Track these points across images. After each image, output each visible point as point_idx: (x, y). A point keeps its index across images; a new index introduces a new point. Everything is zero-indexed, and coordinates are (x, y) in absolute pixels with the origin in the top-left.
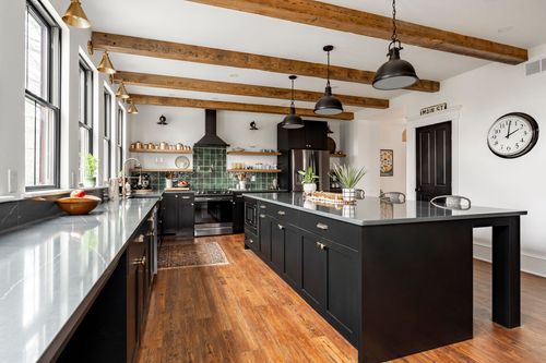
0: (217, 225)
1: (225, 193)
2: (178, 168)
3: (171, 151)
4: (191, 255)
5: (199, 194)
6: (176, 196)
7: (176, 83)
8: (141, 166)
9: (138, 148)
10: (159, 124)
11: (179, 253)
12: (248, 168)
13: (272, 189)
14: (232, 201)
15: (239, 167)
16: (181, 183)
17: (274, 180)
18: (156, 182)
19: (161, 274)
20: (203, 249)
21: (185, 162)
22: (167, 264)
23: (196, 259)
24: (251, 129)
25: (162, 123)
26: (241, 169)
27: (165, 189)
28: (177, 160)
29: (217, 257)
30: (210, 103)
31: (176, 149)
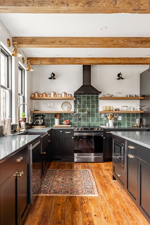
0: (93, 154)
1: (97, 130)
2: (63, 111)
3: (59, 98)
4: (68, 182)
5: (77, 130)
6: (61, 131)
7: (57, 42)
8: (38, 110)
9: (36, 96)
10: (50, 78)
11: (60, 179)
12: (116, 110)
13: (135, 127)
14: (103, 136)
15: (108, 109)
16: (65, 121)
17: (137, 120)
18: (48, 120)
19: (39, 201)
20: (78, 176)
21: (68, 106)
22: (47, 190)
23: (71, 187)
24: (118, 79)
25: (52, 78)
26: (110, 111)
27: (54, 126)
28: (62, 104)
29: (88, 186)
30: (86, 59)
31: (62, 96)
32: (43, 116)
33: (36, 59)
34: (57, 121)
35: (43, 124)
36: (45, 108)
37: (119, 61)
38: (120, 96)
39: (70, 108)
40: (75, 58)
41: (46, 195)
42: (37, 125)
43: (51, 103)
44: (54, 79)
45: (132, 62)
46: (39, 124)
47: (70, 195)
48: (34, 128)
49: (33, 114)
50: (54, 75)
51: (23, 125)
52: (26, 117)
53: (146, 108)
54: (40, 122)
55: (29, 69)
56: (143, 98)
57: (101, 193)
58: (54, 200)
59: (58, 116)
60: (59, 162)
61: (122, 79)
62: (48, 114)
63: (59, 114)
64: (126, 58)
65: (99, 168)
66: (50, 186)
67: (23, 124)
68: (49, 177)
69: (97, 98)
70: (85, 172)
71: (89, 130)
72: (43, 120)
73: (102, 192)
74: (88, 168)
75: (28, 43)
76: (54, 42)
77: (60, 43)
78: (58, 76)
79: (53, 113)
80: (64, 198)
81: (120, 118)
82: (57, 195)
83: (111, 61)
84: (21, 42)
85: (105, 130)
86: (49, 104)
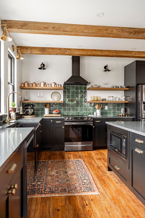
1: (87, 119)
2: (53, 100)
3: (49, 88)
4: (63, 176)
5: (68, 119)
6: (52, 121)
7: (51, 28)
8: (28, 99)
9: (26, 86)
10: (40, 68)
11: (53, 172)
12: (102, 100)
13: (121, 116)
14: (92, 125)
15: (96, 99)
16: (55, 111)
17: (122, 109)
18: (38, 110)
19: (34, 206)
20: (72, 168)
21: (58, 96)
22: (42, 188)
23: (67, 182)
24: (104, 71)
25: (42, 68)
26: (98, 101)
27: (44, 115)
28: (52, 94)
29: (85, 181)
30: (76, 50)
31: (52, 86)
32: (32, 105)
33: (27, 48)
34: (47, 110)
35: (33, 114)
36: (35, 97)
37: (107, 54)
38: (106, 86)
39: (59, 97)
40: (65, 49)
41: (41, 196)
42: (27, 115)
43: (41, 93)
44: (44, 69)
45: (120, 54)
46: (29, 113)
47: (68, 195)
48: (23, 117)
49: (23, 104)
50: (44, 65)
51: (13, 116)
52: (16, 107)
53: (130, 99)
54: (30, 111)
55: (20, 57)
56: (128, 89)
57: (101, 190)
58: (51, 203)
59: (48, 106)
60: (49, 152)
61: (109, 71)
62: (38, 104)
63: (48, 103)
64: (114, 51)
65: (90, 157)
66: (44, 183)
67: (13, 114)
68: (41, 171)
69: (85, 88)
70: (78, 162)
71: (79, 119)
72: (33, 110)
73: (102, 188)
74: (80, 157)
75: (19, 27)
76: (48, 28)
77: (54, 29)
78: (47, 66)
79: (43, 103)
80: (62, 200)
81: (106, 108)
82: (53, 195)
83: (100, 53)
84: (11, 26)
85: (94, 119)
86: (38, 94)
